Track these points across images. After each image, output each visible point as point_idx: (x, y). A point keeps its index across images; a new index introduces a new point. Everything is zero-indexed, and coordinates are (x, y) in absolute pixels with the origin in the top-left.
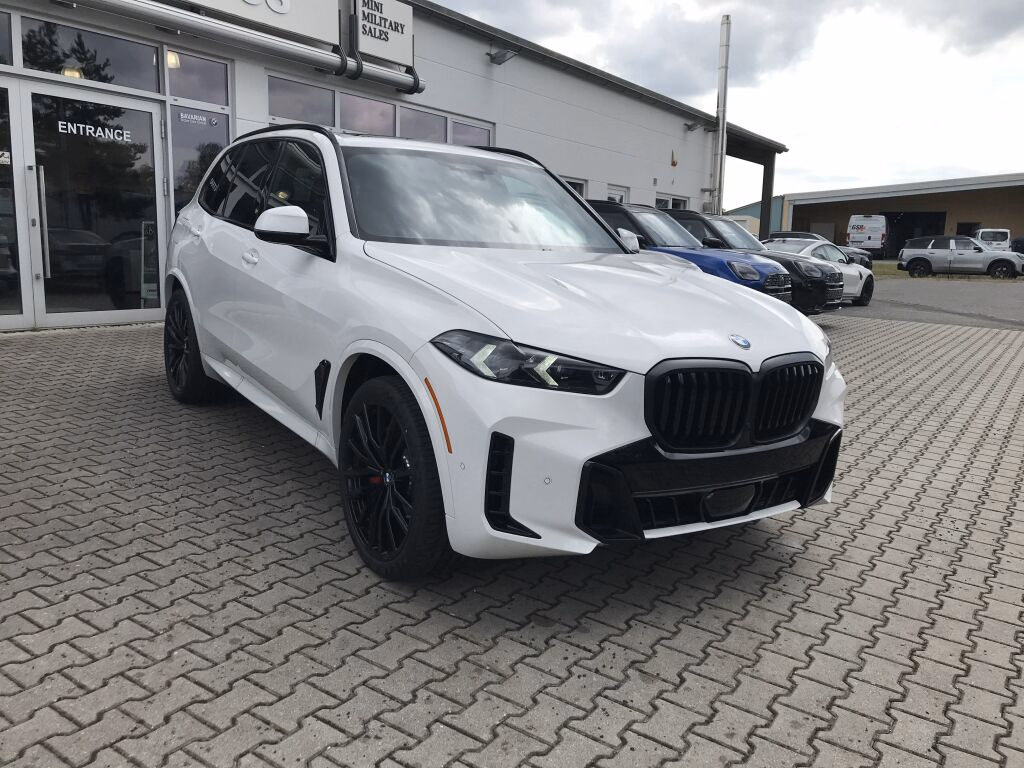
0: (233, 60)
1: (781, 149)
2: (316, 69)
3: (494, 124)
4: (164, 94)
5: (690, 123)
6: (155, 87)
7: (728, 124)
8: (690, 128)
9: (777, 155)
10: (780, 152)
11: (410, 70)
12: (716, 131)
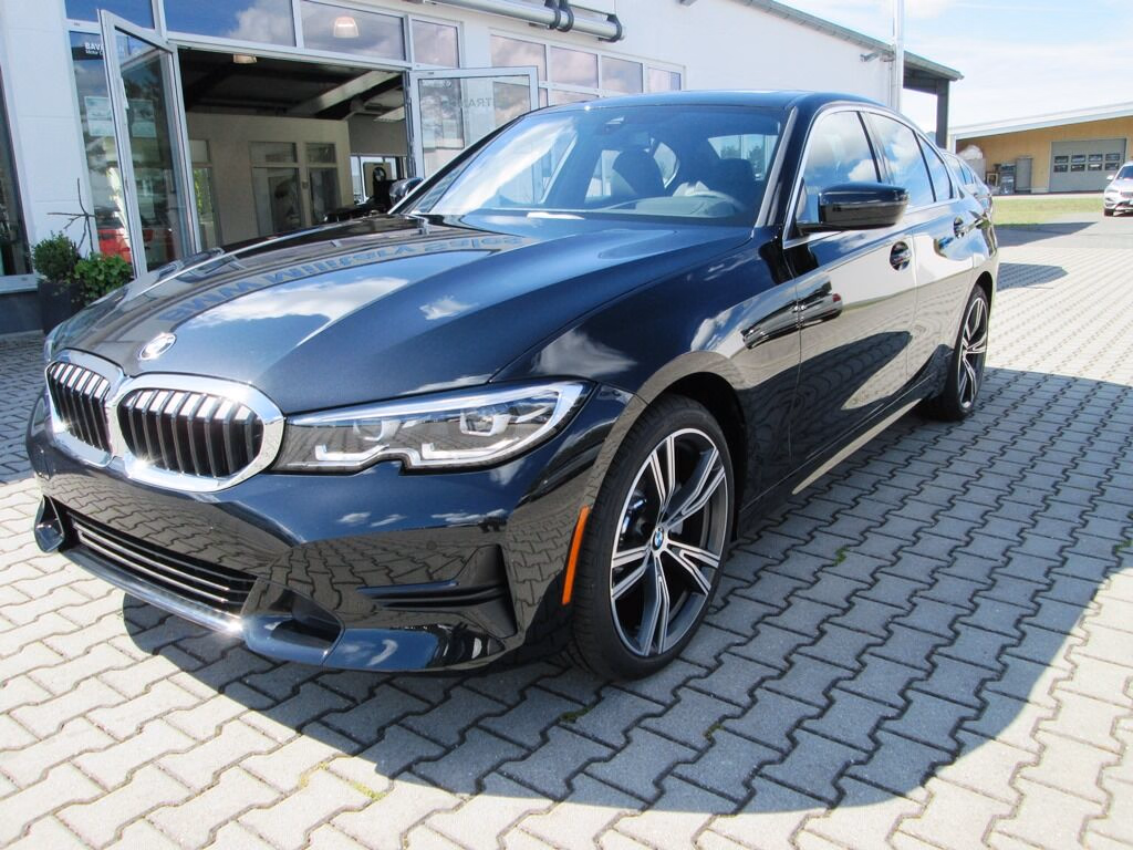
0: (462, 23)
1: (955, 76)
2: (531, 25)
3: (684, 67)
4: (410, 61)
5: (867, 53)
6: (401, 55)
7: (905, 52)
8: (866, 58)
9: (951, 83)
10: (955, 79)
11: (612, 18)
12: (892, 60)
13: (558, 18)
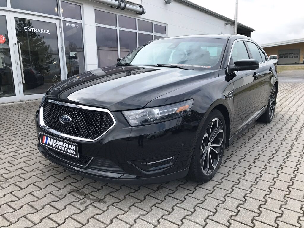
0: (82, 4)
1: (253, 30)
2: (110, 6)
3: (167, 24)
4: (60, 17)
6: (57, 14)
8: (226, 24)
9: (251, 32)
11: (141, 6)
12: (234, 25)
13: (120, 4)
